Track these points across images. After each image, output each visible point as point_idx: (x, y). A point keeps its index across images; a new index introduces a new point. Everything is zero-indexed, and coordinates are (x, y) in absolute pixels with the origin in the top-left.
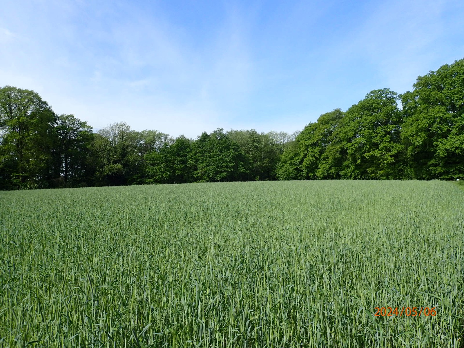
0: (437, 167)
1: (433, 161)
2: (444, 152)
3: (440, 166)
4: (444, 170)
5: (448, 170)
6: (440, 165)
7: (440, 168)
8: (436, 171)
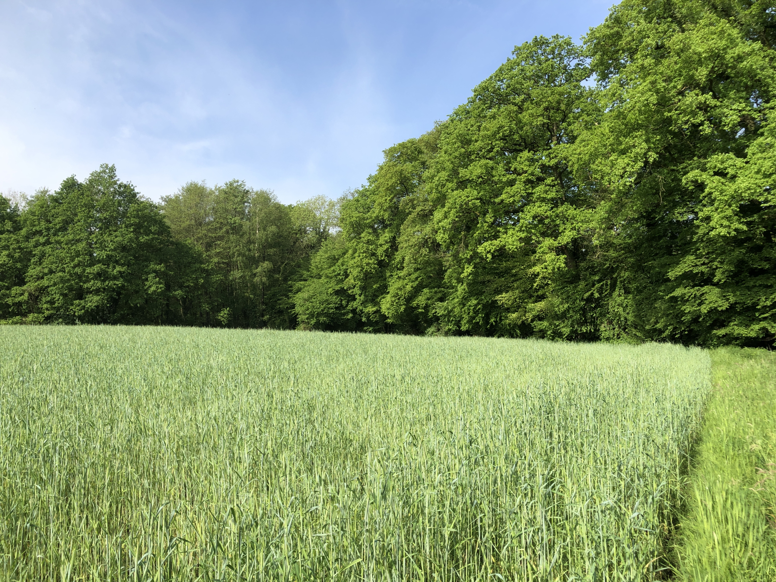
0: (706, 289)
1: (687, 264)
2: (729, 212)
3: (717, 285)
4: (732, 300)
5: (749, 302)
6: (716, 280)
7: (717, 290)
8: (700, 305)
